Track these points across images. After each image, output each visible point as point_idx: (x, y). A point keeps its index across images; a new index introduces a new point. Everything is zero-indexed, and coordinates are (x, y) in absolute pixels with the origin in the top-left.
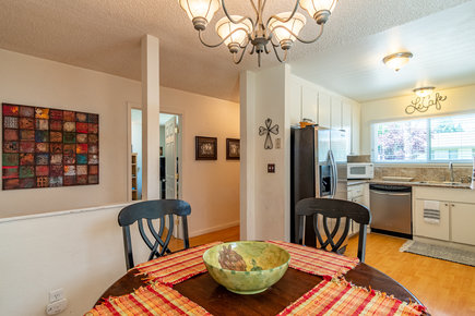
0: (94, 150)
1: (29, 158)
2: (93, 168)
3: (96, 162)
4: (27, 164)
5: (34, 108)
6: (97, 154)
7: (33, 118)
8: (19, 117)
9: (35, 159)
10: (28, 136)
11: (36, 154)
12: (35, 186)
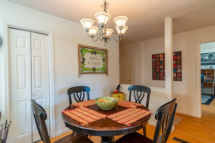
0: (179, 66)
1: (158, 70)
2: (179, 74)
3: (180, 72)
4: (158, 72)
5: (159, 54)
6: (181, 68)
7: (159, 58)
8: (156, 58)
9: (160, 71)
10: (158, 63)
11: (160, 69)
12: (160, 80)
